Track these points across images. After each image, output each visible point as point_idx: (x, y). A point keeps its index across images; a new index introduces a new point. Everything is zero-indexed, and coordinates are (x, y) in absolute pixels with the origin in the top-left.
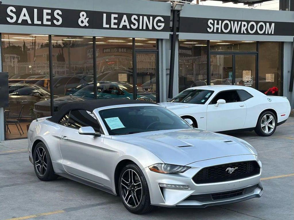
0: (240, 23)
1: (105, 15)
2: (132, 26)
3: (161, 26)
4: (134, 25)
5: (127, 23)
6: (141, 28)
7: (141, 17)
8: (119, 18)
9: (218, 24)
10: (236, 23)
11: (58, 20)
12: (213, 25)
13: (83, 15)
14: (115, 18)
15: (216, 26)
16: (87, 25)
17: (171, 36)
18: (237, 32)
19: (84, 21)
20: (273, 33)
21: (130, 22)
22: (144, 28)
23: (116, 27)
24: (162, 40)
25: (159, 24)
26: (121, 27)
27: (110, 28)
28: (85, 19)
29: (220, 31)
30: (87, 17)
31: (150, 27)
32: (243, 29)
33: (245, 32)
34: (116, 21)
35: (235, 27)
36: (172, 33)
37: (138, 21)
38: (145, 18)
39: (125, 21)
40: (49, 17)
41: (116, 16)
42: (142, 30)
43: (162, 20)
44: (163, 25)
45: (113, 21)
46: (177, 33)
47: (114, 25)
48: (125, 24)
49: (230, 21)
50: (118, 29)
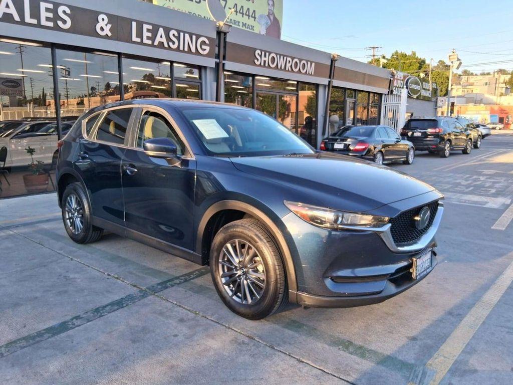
0: (285, 58)
1: (134, 24)
2: (171, 44)
3: (205, 50)
4: (174, 43)
5: (164, 40)
6: (181, 48)
7: (182, 34)
8: (154, 31)
9: (265, 56)
10: (282, 57)
11: (65, 22)
12: (261, 56)
13: (103, 19)
14: (148, 30)
15: (263, 59)
16: (110, 34)
17: (217, 64)
18: (283, 68)
19: (104, 27)
20: (313, 74)
21: (169, 39)
22: (186, 49)
23: (150, 42)
24: (205, 68)
25: (204, 47)
26: (156, 43)
27: (142, 43)
28: (106, 25)
29: (267, 65)
30: (109, 23)
31: (193, 50)
32: (288, 65)
33: (290, 70)
34: (150, 35)
35: (281, 62)
36: (218, 61)
37: (178, 38)
38: (187, 36)
39: (161, 37)
40: (51, 15)
41: (150, 27)
42: (183, 51)
43: (207, 42)
44: (208, 48)
45: (146, 34)
46: (224, 62)
47: (147, 39)
48: (162, 40)
49: (277, 54)
50: (152, 45)
